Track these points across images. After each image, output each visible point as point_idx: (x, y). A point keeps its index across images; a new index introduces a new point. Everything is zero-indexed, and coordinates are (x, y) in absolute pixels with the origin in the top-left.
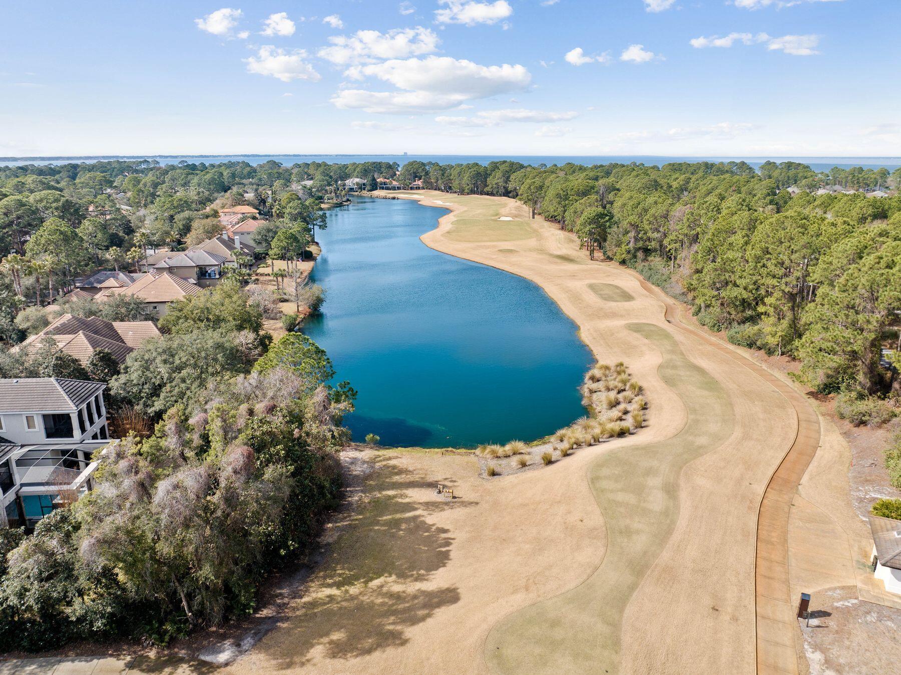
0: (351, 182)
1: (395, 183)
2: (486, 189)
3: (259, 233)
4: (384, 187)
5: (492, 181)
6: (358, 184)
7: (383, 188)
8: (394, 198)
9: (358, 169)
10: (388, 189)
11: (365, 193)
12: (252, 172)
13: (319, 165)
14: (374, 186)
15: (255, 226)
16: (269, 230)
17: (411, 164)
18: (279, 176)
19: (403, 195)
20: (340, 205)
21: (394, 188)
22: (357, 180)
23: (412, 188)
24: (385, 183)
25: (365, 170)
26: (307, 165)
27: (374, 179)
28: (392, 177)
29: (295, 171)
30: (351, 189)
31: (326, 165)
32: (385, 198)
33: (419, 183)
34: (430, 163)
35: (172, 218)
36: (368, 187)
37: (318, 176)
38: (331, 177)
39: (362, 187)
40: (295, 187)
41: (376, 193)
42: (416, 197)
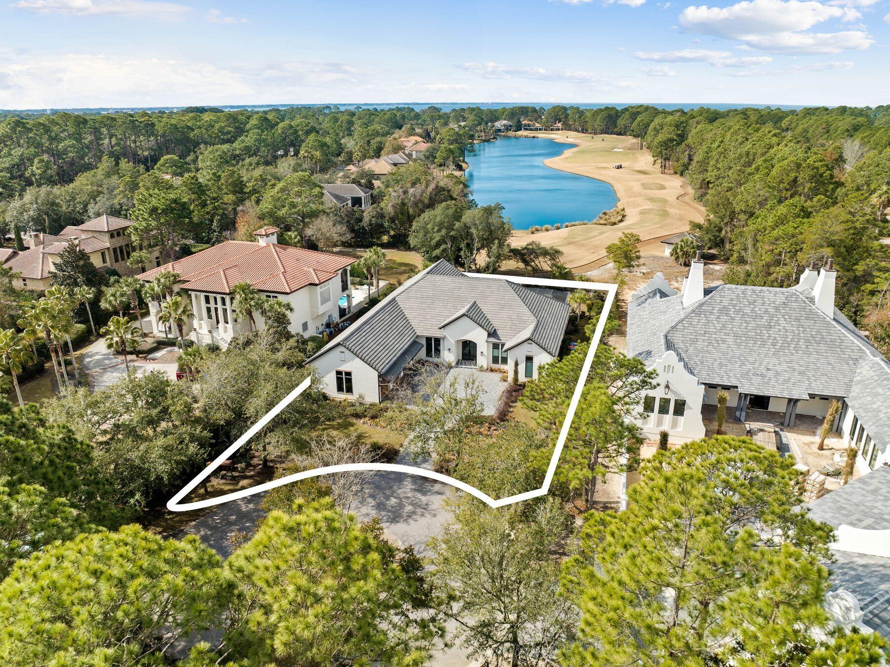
0: (498, 124)
1: (537, 125)
2: (615, 130)
3: (428, 151)
4: (528, 128)
5: (621, 122)
6: (505, 125)
7: (526, 129)
8: (534, 137)
9: (506, 113)
10: (531, 130)
11: (511, 133)
12: (417, 116)
13: (472, 110)
14: (519, 127)
15: (424, 146)
16: (434, 149)
17: (554, 108)
18: (440, 117)
19: (542, 135)
20: (488, 141)
21: (536, 130)
22: (505, 122)
23: (552, 130)
24: (529, 125)
25: (513, 113)
26: (463, 110)
27: (519, 121)
28: (536, 120)
29: (453, 114)
30: (499, 130)
31: (479, 109)
32: (526, 137)
33: (559, 125)
34: (572, 107)
35: (369, 142)
36: (514, 128)
37: (471, 117)
38: (482, 119)
39: (508, 128)
40: (453, 125)
41: (519, 133)
42: (553, 136)
